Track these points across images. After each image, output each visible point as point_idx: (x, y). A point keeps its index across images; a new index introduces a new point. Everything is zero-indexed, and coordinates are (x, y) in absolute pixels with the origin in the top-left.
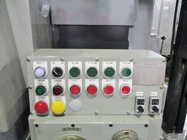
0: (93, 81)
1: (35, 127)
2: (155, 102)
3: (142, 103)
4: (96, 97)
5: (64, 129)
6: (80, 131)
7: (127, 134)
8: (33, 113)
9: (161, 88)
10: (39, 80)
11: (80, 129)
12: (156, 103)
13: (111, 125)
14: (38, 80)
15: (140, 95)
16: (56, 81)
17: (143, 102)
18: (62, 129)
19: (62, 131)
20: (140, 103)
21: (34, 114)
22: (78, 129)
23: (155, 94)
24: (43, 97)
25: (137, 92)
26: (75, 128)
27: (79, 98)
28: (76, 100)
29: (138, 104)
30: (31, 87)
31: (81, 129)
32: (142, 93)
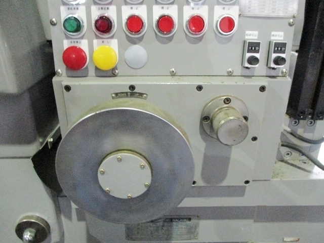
0: (168, 8)
1: (64, 90)
2: (279, 49)
3: (255, 49)
4: (173, 40)
5: (117, 94)
6: (146, 98)
7: (228, 102)
8: (61, 72)
9: (290, 25)
10: (69, 8)
11: (145, 95)
12: (281, 50)
13: (200, 88)
14: (67, 9)
15: (252, 36)
16: (99, 9)
17: (257, 48)
18: (113, 95)
19: (113, 97)
20: (252, 49)
21: (62, 75)
22: (141, 94)
23: (279, 36)
24: (77, 42)
25: (247, 32)
26: (136, 93)
27: (141, 43)
28: (137, 46)
29: (249, 51)
30: (55, 22)
31: (147, 95)
32: (256, 33)
